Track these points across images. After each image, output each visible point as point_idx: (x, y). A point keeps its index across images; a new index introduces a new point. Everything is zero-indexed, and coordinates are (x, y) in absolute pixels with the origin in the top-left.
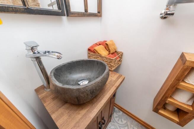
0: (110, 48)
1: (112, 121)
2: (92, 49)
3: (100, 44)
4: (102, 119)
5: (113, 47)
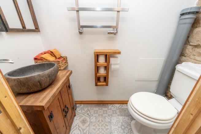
0: (55, 55)
1: (76, 114)
2: (39, 58)
3: (45, 53)
4: (65, 107)
5: (58, 53)
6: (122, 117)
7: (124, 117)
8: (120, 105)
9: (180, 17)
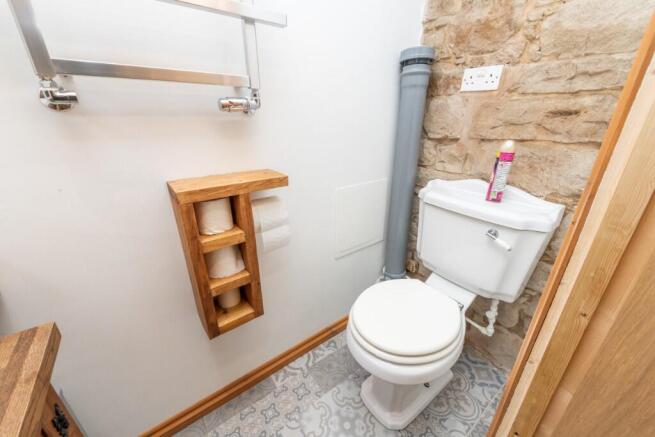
6: (330, 393)
7: (335, 389)
8: (309, 356)
9: (402, 70)
